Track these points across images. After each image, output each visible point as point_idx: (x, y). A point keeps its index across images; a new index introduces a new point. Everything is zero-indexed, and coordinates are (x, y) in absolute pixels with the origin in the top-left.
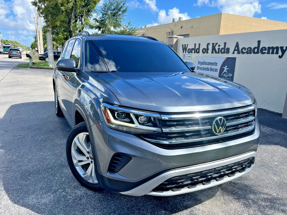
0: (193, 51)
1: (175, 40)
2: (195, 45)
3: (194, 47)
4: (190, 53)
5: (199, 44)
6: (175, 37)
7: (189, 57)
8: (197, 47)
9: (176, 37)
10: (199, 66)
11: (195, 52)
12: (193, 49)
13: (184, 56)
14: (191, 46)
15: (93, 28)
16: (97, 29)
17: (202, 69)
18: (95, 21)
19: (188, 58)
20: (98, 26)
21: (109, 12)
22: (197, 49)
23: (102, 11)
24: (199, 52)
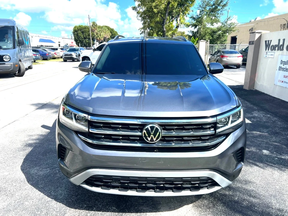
0: (277, 48)
1: (257, 36)
2: (279, 40)
3: (277, 44)
4: (273, 51)
5: (284, 40)
6: (257, 33)
7: (272, 55)
8: (281, 43)
9: (260, 33)
10: (282, 66)
11: (278, 50)
12: (276, 46)
13: (267, 54)
14: (274, 43)
15: (189, 26)
16: (193, 26)
17: (285, 70)
18: (192, 19)
19: (270, 56)
20: (194, 24)
21: (208, 8)
22: (281, 46)
23: (200, 8)
24: (283, 50)
